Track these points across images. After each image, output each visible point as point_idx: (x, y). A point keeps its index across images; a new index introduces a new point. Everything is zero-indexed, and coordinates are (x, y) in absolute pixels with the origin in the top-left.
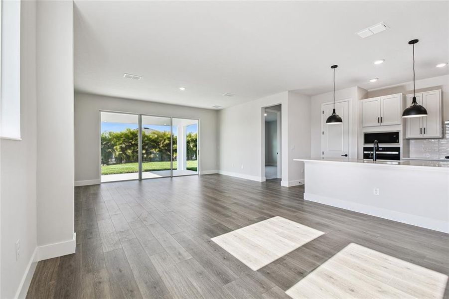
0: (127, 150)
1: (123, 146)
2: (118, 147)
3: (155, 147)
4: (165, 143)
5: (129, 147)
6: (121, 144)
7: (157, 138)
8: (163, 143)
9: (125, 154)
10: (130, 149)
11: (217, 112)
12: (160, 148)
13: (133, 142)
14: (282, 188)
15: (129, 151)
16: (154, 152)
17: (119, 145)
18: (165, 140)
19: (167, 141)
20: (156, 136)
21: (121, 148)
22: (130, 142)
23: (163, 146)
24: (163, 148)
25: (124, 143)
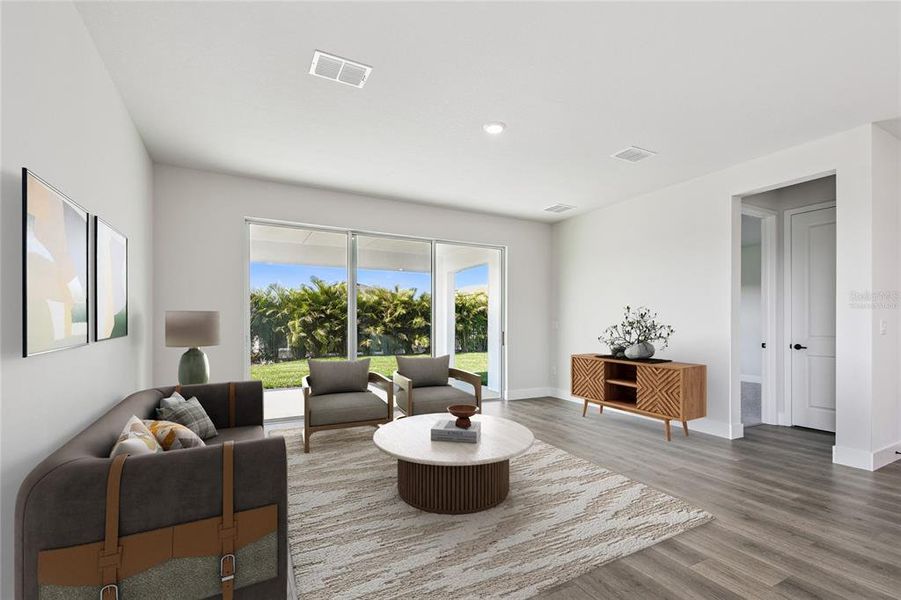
0: (315, 329)
1: (309, 319)
2: (297, 323)
3: (375, 323)
4: (397, 314)
5: (319, 323)
6: (304, 315)
7: (379, 303)
8: (391, 314)
9: (313, 339)
10: (323, 327)
11: (552, 228)
12: (384, 324)
13: (328, 312)
14: (835, 472)
15: (321, 332)
16: (373, 334)
17: (299, 318)
18: (396, 306)
19: (401, 311)
20: (376, 298)
21: (304, 325)
22: (323, 312)
23: (391, 321)
24: (391, 325)
25: (310, 314)
